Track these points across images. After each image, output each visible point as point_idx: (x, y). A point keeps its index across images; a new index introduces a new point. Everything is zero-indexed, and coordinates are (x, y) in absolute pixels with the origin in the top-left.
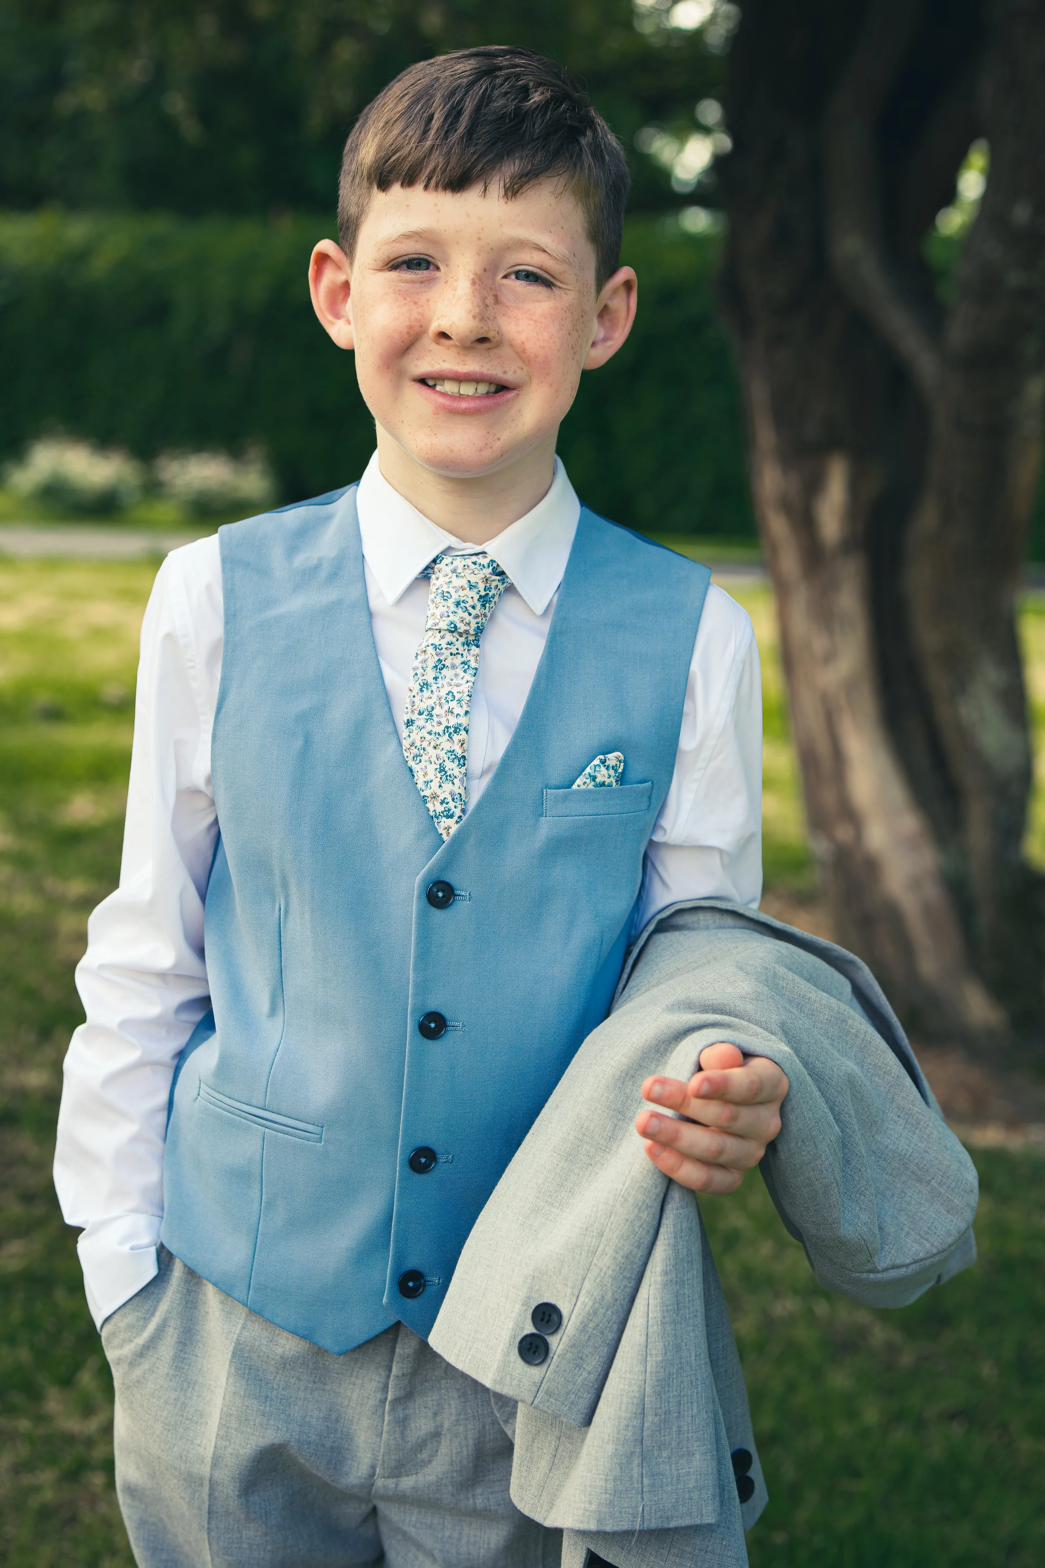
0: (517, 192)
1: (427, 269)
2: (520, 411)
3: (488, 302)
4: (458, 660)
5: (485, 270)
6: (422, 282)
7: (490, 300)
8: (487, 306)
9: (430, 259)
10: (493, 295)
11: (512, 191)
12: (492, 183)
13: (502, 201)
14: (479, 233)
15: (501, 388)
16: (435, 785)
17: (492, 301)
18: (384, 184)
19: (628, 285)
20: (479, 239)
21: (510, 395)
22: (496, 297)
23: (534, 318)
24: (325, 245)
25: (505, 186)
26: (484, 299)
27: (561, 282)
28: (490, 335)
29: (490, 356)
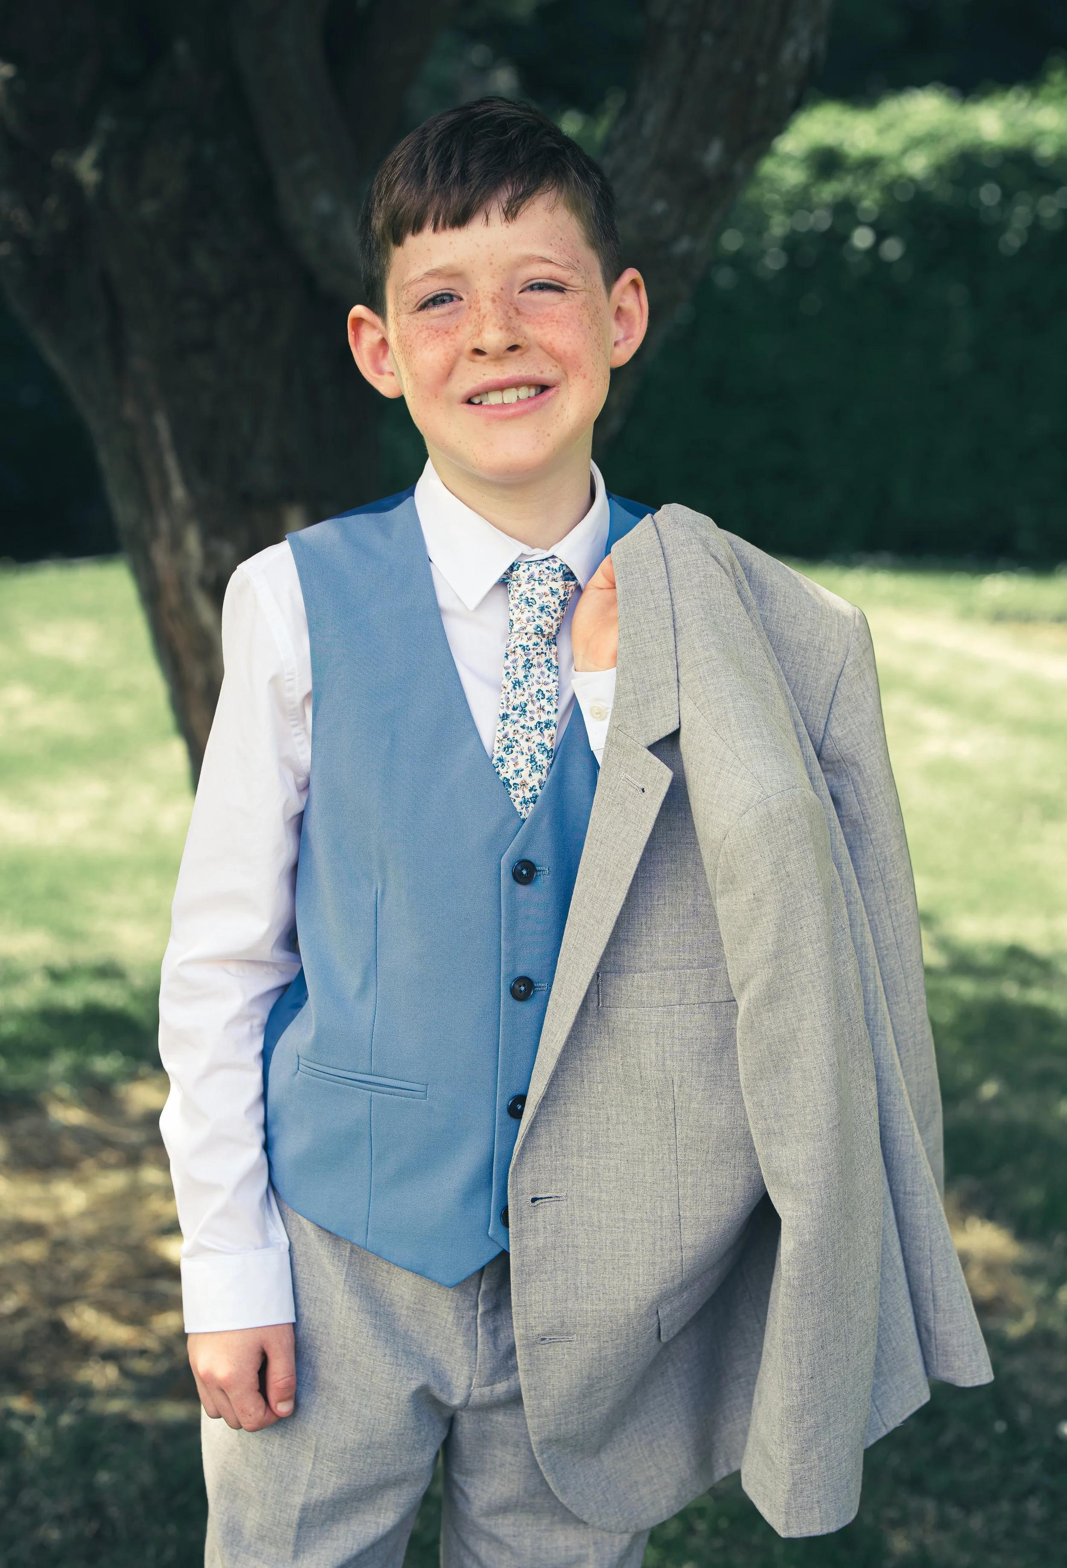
0: (517, 212)
1: (452, 300)
2: (562, 407)
3: (510, 314)
4: (542, 659)
5: (502, 289)
6: (450, 314)
7: (512, 313)
8: (510, 318)
9: (452, 292)
10: (514, 308)
11: (511, 213)
12: (492, 210)
13: (505, 225)
15: (543, 388)
16: (525, 774)
17: (514, 313)
18: (398, 241)
19: (634, 283)
20: (491, 264)
21: (550, 393)
22: (517, 309)
23: (555, 319)
24: (357, 311)
25: (504, 211)
26: (506, 313)
27: (571, 286)
28: (519, 341)
29: (524, 361)
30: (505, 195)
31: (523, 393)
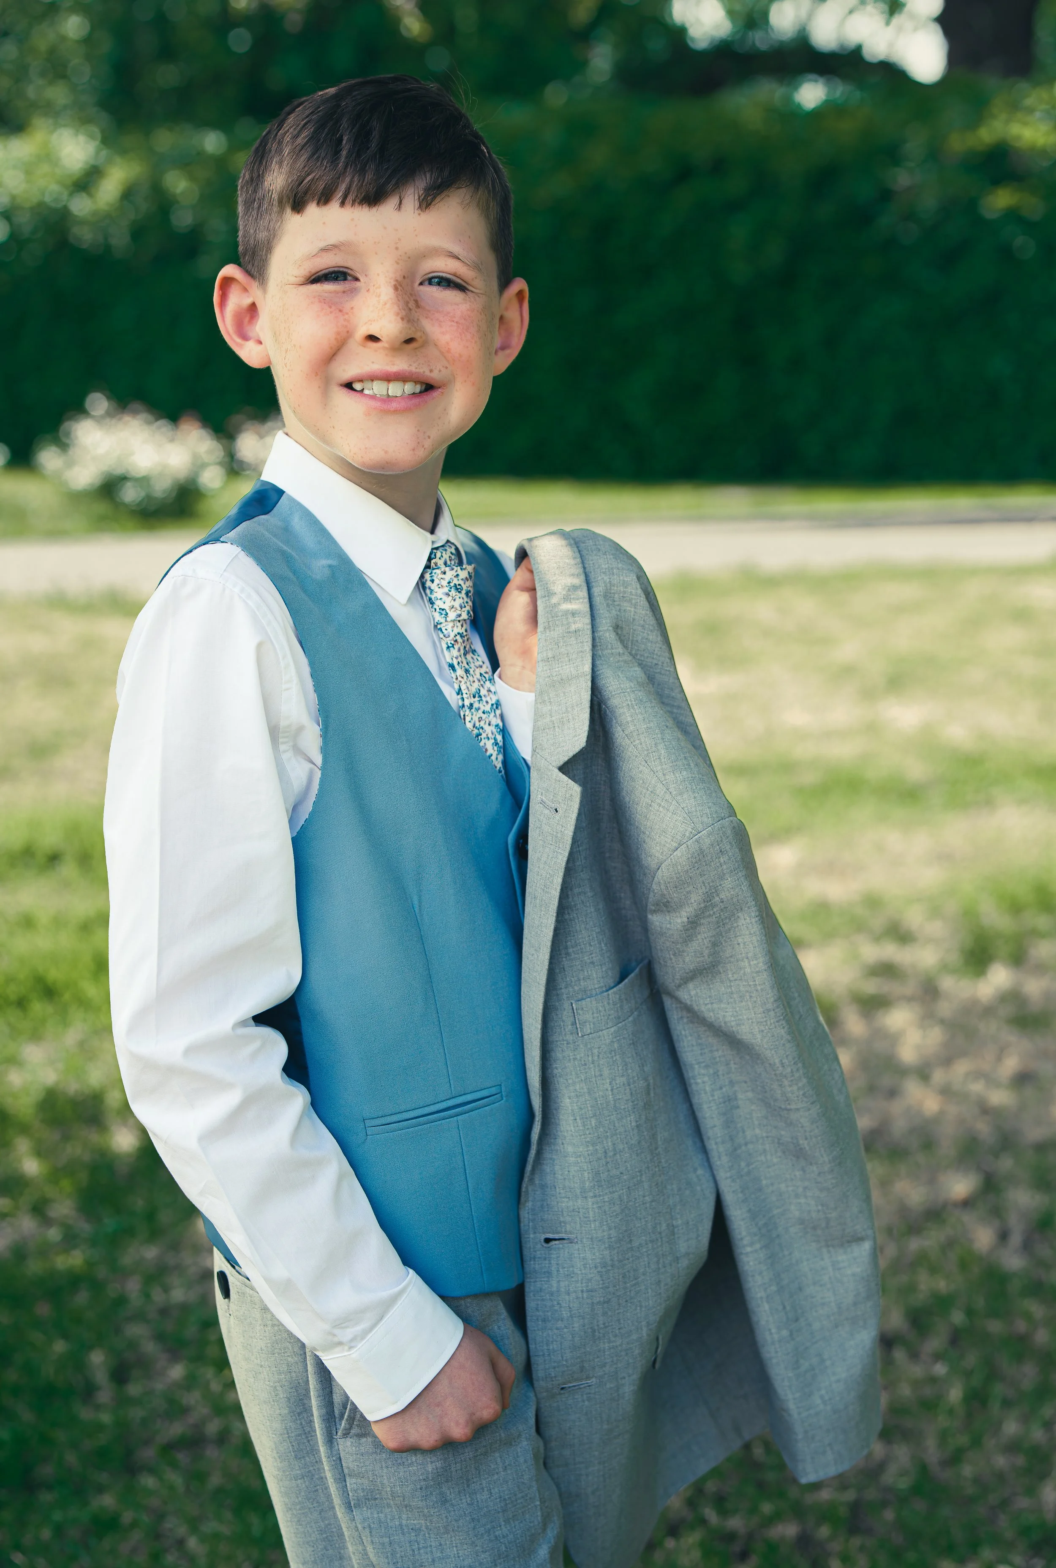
0: (430, 204)
1: (345, 279)
2: (445, 410)
3: (410, 305)
5: (404, 277)
6: (344, 292)
7: (412, 304)
8: (410, 309)
9: (349, 271)
10: (414, 300)
11: (425, 203)
12: (406, 196)
13: (417, 212)
14: (396, 243)
15: (428, 387)
17: (414, 305)
18: (298, 206)
19: (520, 294)
20: (397, 248)
21: (435, 394)
22: (416, 301)
23: (455, 320)
24: (229, 270)
25: (419, 198)
26: (407, 303)
27: (473, 287)
28: (417, 335)
29: (417, 355)
30: (421, 183)
31: (409, 388)
